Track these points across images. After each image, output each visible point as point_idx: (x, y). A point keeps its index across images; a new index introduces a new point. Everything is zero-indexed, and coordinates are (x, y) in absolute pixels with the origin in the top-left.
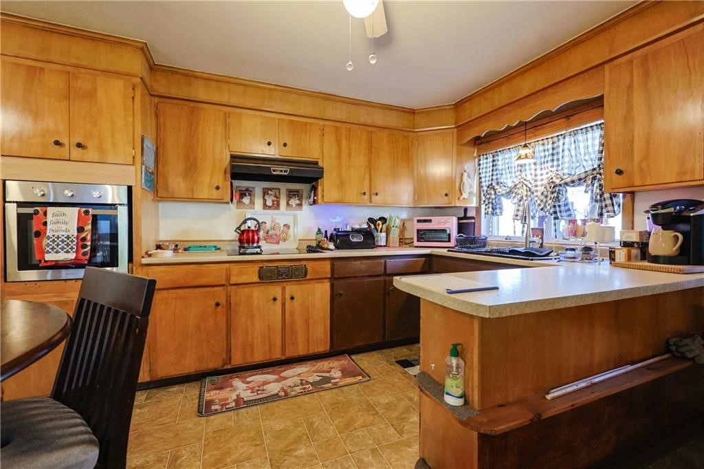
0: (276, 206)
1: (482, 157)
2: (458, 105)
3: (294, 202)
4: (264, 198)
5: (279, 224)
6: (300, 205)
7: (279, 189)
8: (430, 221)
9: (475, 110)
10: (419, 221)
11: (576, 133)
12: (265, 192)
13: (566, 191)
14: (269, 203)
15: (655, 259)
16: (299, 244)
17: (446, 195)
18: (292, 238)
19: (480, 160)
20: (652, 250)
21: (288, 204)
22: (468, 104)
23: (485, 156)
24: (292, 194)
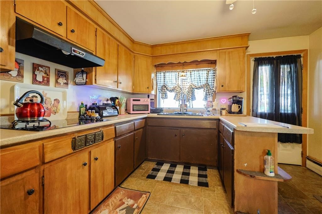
0: (46, 82)
1: (158, 73)
2: (153, 47)
3: (62, 81)
4: (34, 73)
5: (50, 99)
6: (67, 84)
7: (49, 68)
8: (139, 100)
9: (164, 52)
10: (134, 100)
11: (199, 71)
12: (35, 67)
13: (194, 90)
14: (39, 78)
15: (234, 113)
16: (68, 115)
17: (148, 88)
18: (61, 111)
19: (157, 74)
20: (233, 110)
21: (57, 82)
22: (159, 48)
23: (160, 73)
24: (60, 74)
